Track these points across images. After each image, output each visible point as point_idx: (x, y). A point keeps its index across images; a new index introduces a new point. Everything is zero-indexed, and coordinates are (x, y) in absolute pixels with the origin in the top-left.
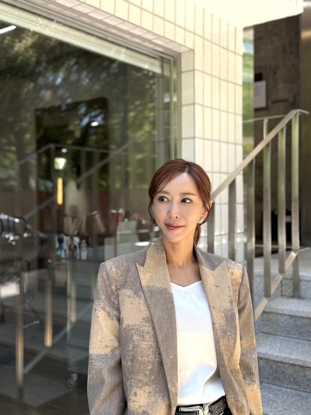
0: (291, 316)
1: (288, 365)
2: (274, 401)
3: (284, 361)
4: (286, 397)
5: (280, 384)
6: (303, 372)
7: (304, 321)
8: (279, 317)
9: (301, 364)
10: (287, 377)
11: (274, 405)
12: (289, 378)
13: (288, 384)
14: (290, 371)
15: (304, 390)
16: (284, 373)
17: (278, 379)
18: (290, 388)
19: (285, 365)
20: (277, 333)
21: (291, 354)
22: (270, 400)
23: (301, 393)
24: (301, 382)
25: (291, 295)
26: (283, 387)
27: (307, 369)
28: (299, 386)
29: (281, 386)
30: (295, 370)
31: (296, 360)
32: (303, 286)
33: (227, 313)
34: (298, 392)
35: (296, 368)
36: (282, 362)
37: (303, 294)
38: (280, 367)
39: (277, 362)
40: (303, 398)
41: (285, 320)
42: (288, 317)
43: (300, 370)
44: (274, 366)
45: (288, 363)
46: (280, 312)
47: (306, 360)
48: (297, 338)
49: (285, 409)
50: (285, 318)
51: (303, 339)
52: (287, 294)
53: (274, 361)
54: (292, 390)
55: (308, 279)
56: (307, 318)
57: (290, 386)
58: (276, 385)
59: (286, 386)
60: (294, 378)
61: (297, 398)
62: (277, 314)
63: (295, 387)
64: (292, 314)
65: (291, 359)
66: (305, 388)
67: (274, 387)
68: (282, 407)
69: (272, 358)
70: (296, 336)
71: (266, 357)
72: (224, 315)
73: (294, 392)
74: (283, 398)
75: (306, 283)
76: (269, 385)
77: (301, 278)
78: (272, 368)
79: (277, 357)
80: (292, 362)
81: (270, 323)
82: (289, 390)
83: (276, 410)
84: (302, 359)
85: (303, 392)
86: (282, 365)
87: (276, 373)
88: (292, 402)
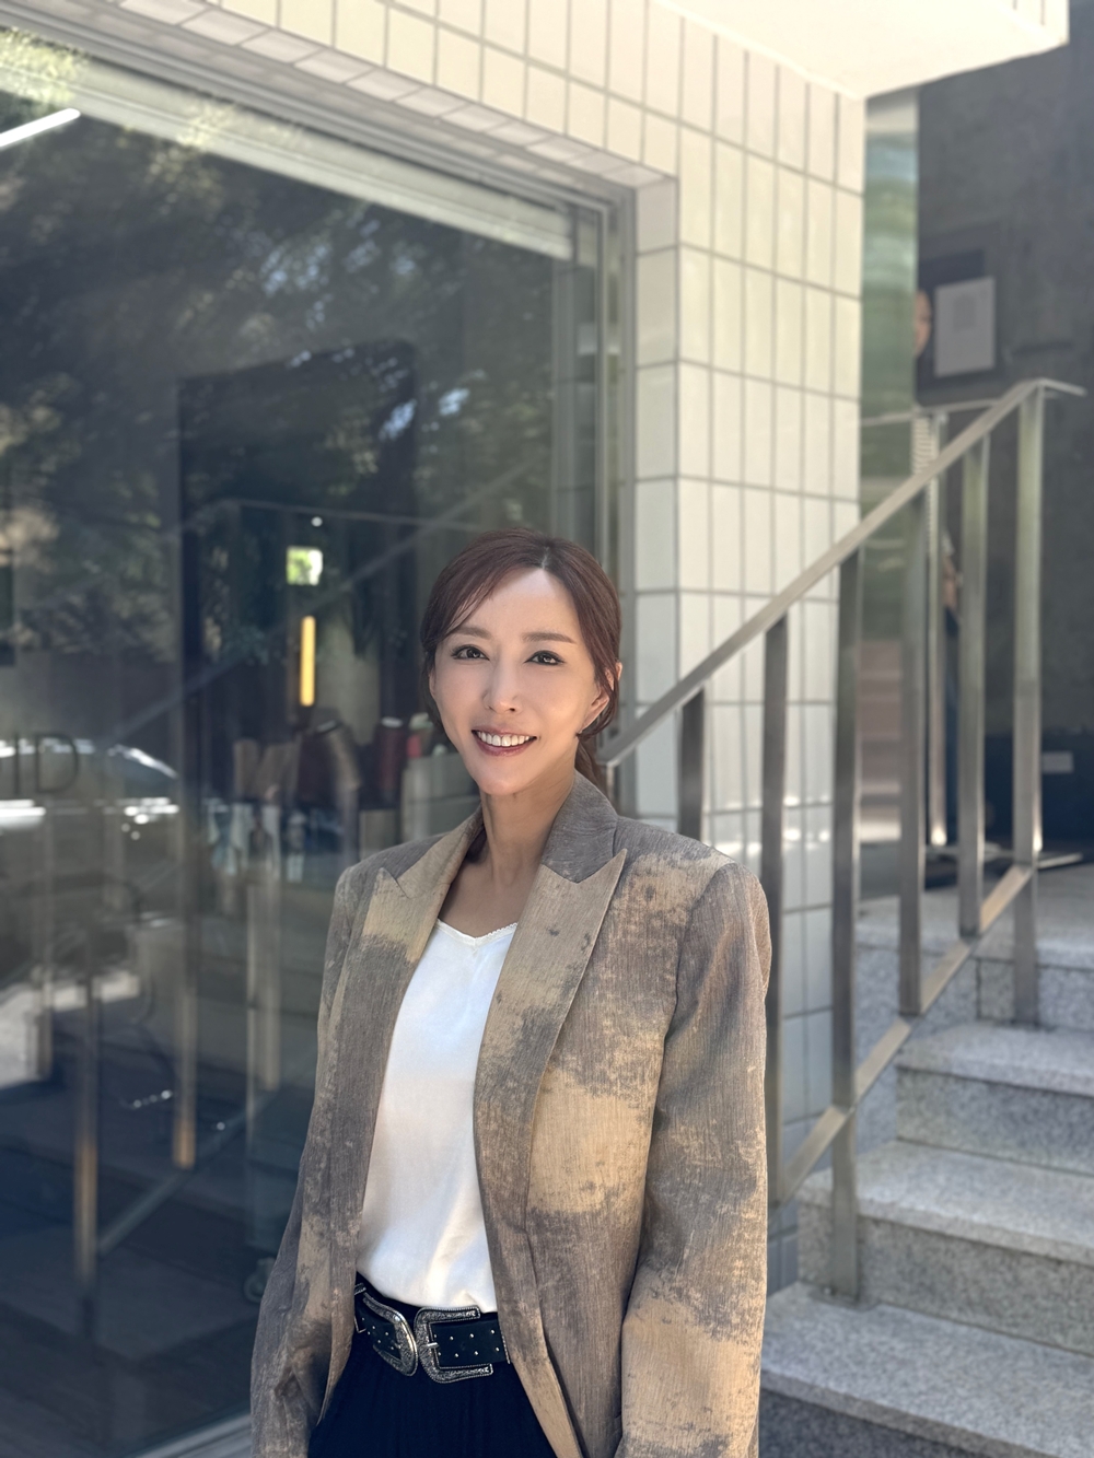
0: (992, 1085)
1: (963, 1246)
2: (903, 1363)
3: (950, 1232)
4: (948, 1351)
5: (934, 1308)
6: (1010, 1268)
7: (1034, 1102)
8: (953, 1086)
9: (1004, 1242)
10: (960, 1285)
11: (902, 1374)
12: (965, 1290)
13: (960, 1310)
14: (968, 1265)
15: (1015, 1331)
16: (949, 1271)
17: (931, 1289)
18: (969, 1324)
19: (953, 1246)
20: (946, 1142)
21: (975, 1210)
22: (893, 1358)
23: (1005, 1341)
24: (1006, 1303)
25: (1009, 1014)
26: (947, 1318)
27: (1025, 1260)
28: (999, 1316)
29: (938, 1316)
30: (985, 1264)
31: (990, 1227)
32: (1049, 985)
33: (533, 1021)
34: (994, 1337)
35: (989, 1255)
36: (942, 1236)
37: (1048, 1013)
38: (935, 1251)
39: (928, 1233)
40: (1005, 1356)
41: (973, 1098)
42: (984, 1087)
43: (1002, 1262)
44: (916, 1248)
45: (962, 1240)
46: (956, 1071)
47: (1022, 1229)
48: (1011, 1160)
49: (934, 1388)
50: (973, 1089)
51: (1030, 1164)
52: (996, 1013)
53: (918, 1231)
54: (975, 1330)
55: (1065, 962)
56: (1046, 1092)
57: (969, 1317)
58: (923, 1312)
59: (954, 1314)
60: (983, 1291)
61: (984, 1356)
62: (947, 1075)
63: (983, 1319)
64: (995, 1077)
65: (973, 1226)
66: (1016, 1325)
67: (916, 1318)
68: (927, 1381)
69: (910, 1221)
70: (1008, 1154)
71: (891, 1217)
72: (522, 1023)
73: (979, 1335)
74: (937, 1352)
75: (1060, 976)
76: (899, 1312)
77: (1043, 960)
78: (909, 1254)
79: (928, 1216)
80: (974, 1236)
81: (923, 1106)
82: (963, 1330)
83: (904, 1390)
84: (1010, 1226)
85: (1011, 1336)
86: (942, 1245)
87: (924, 1271)
88: (965, 1370)
